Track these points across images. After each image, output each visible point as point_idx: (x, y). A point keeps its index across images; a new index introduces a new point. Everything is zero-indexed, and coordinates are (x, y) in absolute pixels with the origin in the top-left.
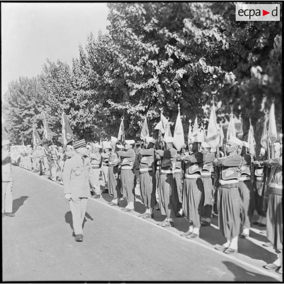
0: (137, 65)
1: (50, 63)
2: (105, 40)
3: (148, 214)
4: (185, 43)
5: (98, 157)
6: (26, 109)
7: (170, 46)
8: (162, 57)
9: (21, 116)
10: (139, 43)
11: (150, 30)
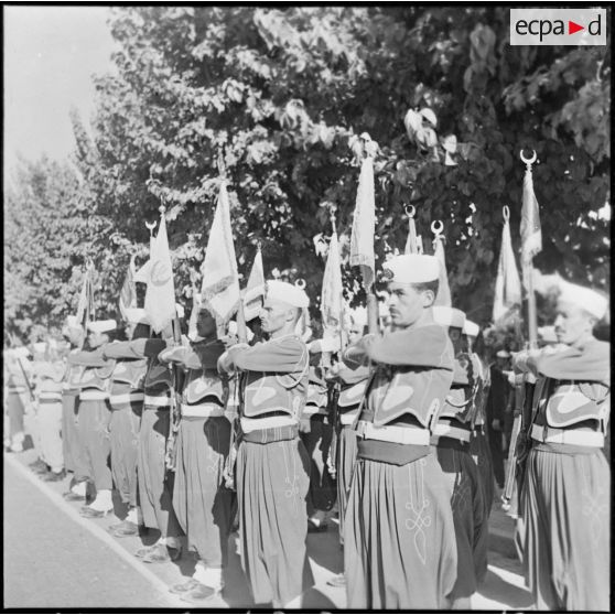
0: (173, 142)
3: (131, 524)
4: (271, 73)
5: (58, 372)
7: (234, 83)
8: (241, 123)
10: (181, 88)
11: (205, 57)
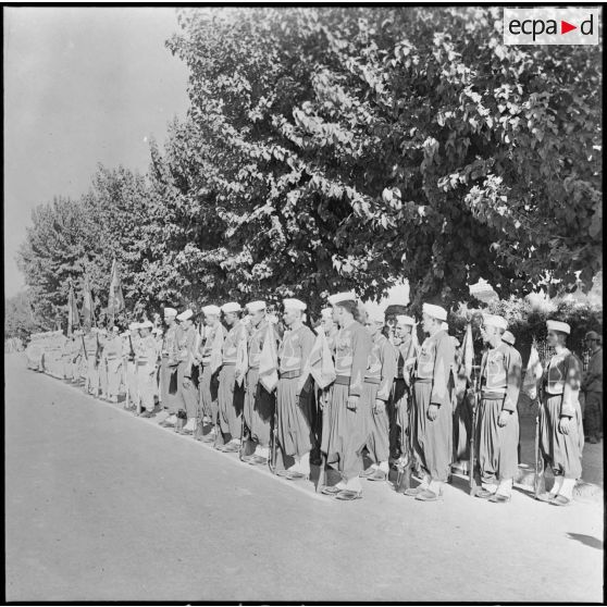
1: (105, 172)
2: (182, 134)
4: (304, 144)
6: (65, 261)
9: (56, 275)
10: (239, 142)
